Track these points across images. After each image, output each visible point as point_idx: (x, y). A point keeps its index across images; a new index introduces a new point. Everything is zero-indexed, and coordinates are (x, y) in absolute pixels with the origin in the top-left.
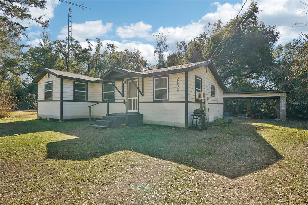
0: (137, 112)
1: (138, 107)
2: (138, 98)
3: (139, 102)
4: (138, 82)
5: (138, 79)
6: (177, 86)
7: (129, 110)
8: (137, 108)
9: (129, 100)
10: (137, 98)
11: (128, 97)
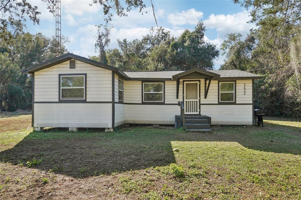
0: (199, 114)
1: (200, 109)
2: (200, 100)
3: (200, 104)
4: (200, 85)
5: (200, 81)
6: (244, 91)
7: (186, 112)
8: (198, 110)
9: (186, 102)
10: (198, 100)
11: (185, 99)
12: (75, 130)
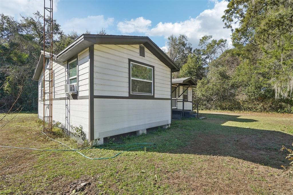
0: (177, 108)
2: (177, 98)
6: (190, 94)
8: (176, 105)
12: (145, 132)
